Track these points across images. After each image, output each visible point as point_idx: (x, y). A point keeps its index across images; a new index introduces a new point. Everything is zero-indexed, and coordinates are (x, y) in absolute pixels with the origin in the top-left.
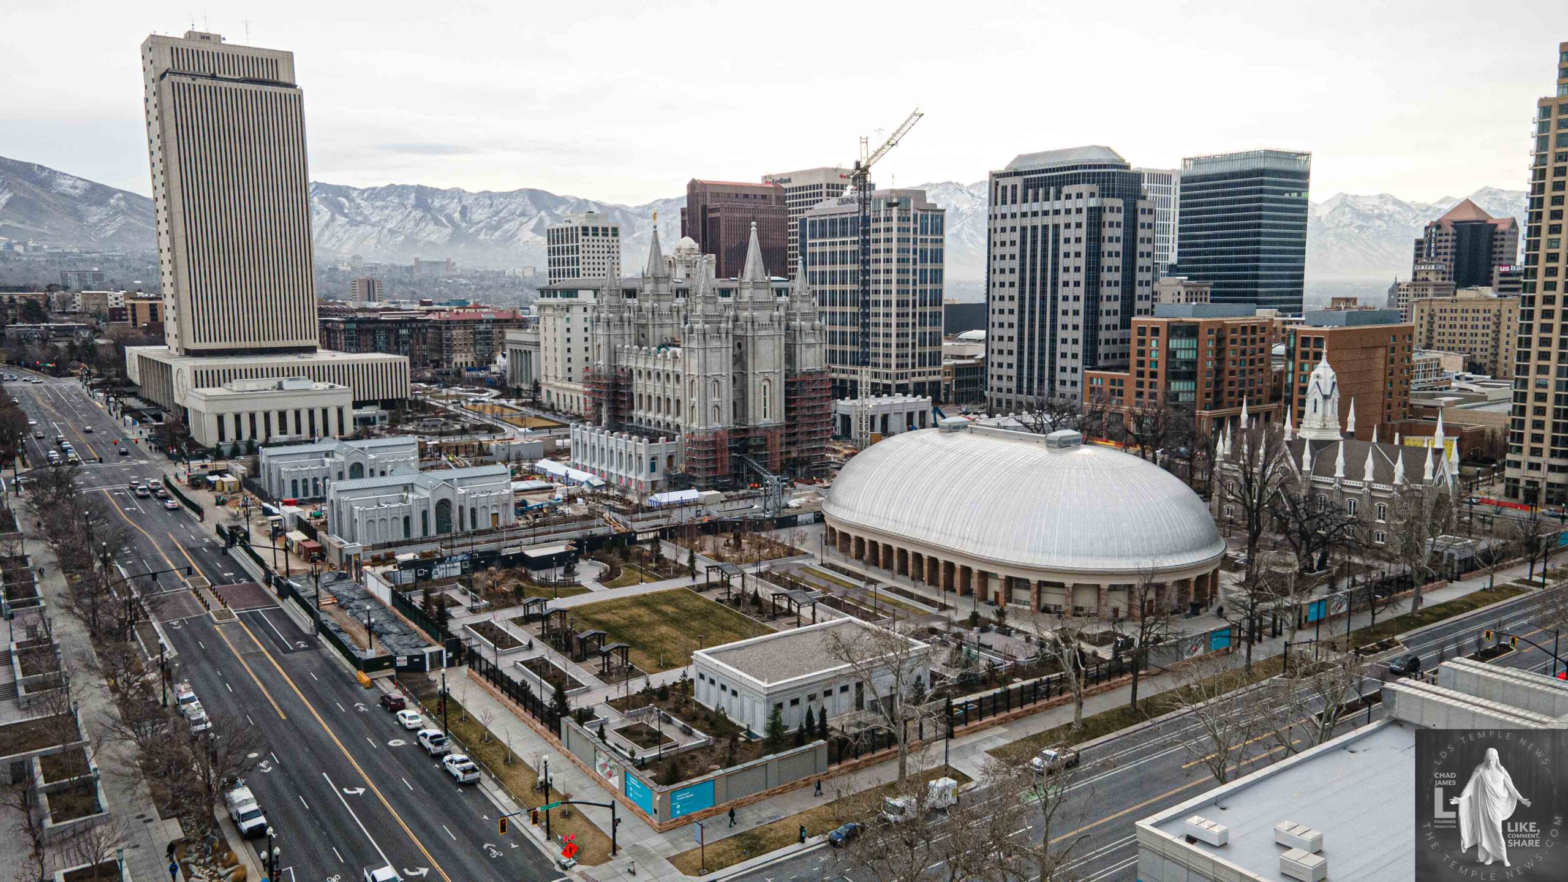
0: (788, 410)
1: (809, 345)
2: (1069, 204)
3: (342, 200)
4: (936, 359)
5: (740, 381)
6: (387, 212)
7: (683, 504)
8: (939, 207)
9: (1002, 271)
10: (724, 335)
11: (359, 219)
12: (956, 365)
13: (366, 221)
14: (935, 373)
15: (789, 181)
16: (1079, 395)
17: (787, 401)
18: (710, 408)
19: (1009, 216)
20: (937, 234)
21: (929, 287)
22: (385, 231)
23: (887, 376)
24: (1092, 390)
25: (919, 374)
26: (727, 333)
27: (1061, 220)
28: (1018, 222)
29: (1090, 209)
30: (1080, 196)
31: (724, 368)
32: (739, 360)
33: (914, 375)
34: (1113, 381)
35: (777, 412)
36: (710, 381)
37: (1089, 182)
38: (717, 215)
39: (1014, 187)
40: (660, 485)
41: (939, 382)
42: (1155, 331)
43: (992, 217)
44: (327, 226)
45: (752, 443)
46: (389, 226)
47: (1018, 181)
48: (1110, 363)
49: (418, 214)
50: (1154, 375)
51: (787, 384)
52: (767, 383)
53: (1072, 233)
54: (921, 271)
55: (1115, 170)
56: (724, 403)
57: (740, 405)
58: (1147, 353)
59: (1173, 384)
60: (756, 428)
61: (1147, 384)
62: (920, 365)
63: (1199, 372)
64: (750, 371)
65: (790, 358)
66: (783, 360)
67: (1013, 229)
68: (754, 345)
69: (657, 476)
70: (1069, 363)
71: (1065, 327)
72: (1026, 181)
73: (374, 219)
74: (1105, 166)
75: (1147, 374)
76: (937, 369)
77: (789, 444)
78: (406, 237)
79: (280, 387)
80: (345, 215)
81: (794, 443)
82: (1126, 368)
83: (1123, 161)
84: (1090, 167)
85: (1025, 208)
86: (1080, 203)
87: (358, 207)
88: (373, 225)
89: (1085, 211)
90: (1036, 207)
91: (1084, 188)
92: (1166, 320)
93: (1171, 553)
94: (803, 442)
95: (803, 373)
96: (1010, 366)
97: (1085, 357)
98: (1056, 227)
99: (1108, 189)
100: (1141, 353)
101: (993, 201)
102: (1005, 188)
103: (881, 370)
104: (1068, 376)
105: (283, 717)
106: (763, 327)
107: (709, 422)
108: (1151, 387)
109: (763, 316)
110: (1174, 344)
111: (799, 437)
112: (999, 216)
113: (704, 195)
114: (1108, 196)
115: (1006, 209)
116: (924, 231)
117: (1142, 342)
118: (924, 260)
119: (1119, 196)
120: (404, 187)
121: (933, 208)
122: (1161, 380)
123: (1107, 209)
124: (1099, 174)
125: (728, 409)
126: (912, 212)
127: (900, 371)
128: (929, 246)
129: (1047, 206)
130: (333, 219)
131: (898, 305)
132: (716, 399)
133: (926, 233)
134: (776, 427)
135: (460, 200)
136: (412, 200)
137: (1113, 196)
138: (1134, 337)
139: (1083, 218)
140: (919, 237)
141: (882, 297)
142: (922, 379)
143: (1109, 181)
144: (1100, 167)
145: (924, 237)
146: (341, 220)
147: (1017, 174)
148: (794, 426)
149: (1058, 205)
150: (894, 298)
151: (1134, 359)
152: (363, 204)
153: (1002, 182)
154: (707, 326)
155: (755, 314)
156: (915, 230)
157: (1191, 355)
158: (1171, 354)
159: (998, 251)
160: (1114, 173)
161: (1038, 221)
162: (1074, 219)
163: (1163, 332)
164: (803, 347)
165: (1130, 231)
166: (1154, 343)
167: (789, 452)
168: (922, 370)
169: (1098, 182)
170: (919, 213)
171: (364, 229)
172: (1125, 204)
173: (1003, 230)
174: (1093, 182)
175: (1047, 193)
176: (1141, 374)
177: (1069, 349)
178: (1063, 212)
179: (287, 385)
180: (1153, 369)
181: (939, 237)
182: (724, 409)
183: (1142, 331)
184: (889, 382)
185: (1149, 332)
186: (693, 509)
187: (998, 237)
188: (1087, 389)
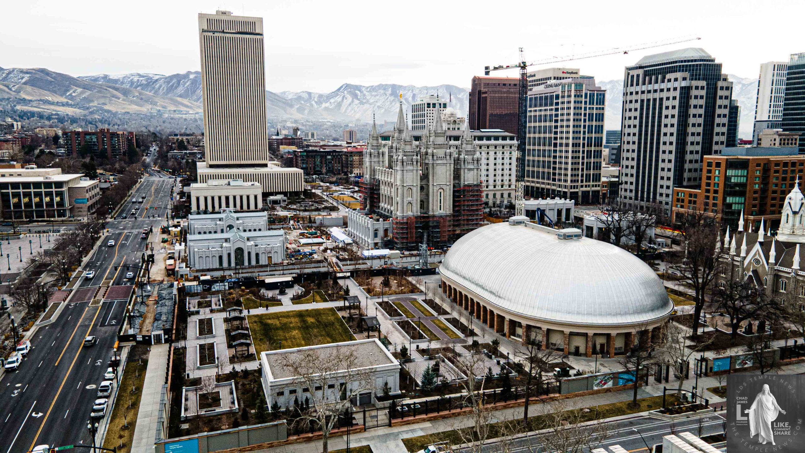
0: (454, 206)
1: (470, 170)
2: (670, 85)
3: (358, 92)
4: (597, 178)
5: (424, 189)
6: (378, 97)
7: (379, 257)
8: (602, 89)
9: (629, 126)
10: (415, 163)
11: (364, 101)
12: (611, 182)
13: (367, 102)
14: (596, 186)
15: (534, 76)
16: (670, 203)
17: (454, 201)
18: (405, 204)
19: (634, 93)
20: (600, 104)
21: (594, 135)
22: (376, 107)
23: (566, 187)
24: (678, 200)
25: (586, 186)
26: (417, 162)
27: (664, 95)
28: (639, 97)
29: (682, 88)
30: (676, 80)
31: (415, 181)
32: (425, 177)
33: (582, 186)
34: (691, 195)
35: (448, 207)
36: (406, 189)
37: (683, 71)
38: (486, 95)
39: (638, 76)
40: (379, 245)
41: (598, 191)
42: (718, 165)
43: (625, 94)
44: (350, 104)
45: (431, 224)
46: (378, 104)
47: (641, 72)
48: (692, 183)
49: (392, 98)
50: (716, 192)
51: (454, 191)
52: (442, 191)
53: (670, 103)
54: (589, 126)
55: (702, 63)
56: (415, 201)
57: (424, 204)
58: (712, 178)
59: (728, 198)
60: (434, 216)
61: (711, 198)
62: (586, 181)
63: (748, 192)
64: (431, 183)
65: (457, 175)
66: (452, 177)
67: (636, 101)
68: (433, 168)
69: (378, 240)
70: (665, 183)
71: (663, 161)
72: (645, 71)
73: (371, 101)
74: (695, 61)
75: (712, 191)
76: (597, 183)
77: (454, 226)
78: (386, 110)
79: (229, 184)
80: (359, 100)
81: (458, 225)
82: (699, 187)
83: (710, 56)
84: (685, 61)
85: (644, 88)
86: (677, 84)
87: (364, 95)
88: (370, 104)
89: (679, 89)
90: (650, 87)
91: (679, 75)
92: (725, 157)
93: (616, 315)
94: (464, 225)
95: (465, 186)
96: (631, 183)
97: (674, 179)
98: (661, 99)
99: (696, 75)
100: (709, 178)
101: (626, 85)
102: (633, 76)
103: (562, 183)
104: (664, 191)
105: (56, 364)
106: (441, 158)
107: (405, 211)
108: (714, 200)
109: (440, 152)
110: (730, 173)
111: (462, 222)
112: (629, 94)
113: (480, 84)
114: (696, 79)
115: (633, 89)
116: (591, 102)
117: (709, 171)
118: (591, 119)
119: (703, 79)
120: (386, 85)
121: (599, 90)
122: (720, 195)
123: (694, 88)
124: (690, 65)
125: (417, 204)
126: (584, 92)
127: (573, 184)
128: (595, 112)
129: (657, 87)
130: (353, 101)
131: (573, 146)
132: (410, 199)
133: (593, 104)
134: (447, 216)
135: (412, 91)
136: (390, 91)
137: (699, 79)
138: (705, 168)
139: (677, 94)
140: (588, 106)
141: (564, 141)
142: (588, 189)
143: (697, 70)
144: (692, 61)
145: (591, 106)
146: (356, 102)
147: (641, 67)
148: (458, 216)
149: (663, 86)
150: (571, 142)
151: (704, 181)
152: (367, 93)
153: (632, 73)
154: (405, 158)
155: (435, 151)
156: (586, 103)
157: (743, 180)
158: (727, 179)
159: (628, 114)
160: (700, 65)
161: (651, 96)
162: (672, 94)
163: (723, 165)
164: (466, 170)
165: (711, 101)
166: (717, 172)
167: (455, 231)
168: (588, 184)
169: (690, 70)
170: (589, 92)
171: (366, 106)
172: (707, 84)
173: (631, 102)
174: (686, 71)
175: (657, 79)
176: (708, 191)
177: (665, 174)
178: (665, 90)
179: (232, 183)
180: (716, 188)
181: (601, 106)
182: (414, 205)
183: (710, 164)
184: (566, 190)
185: (714, 165)
186: (383, 261)
187: (628, 106)
188: (675, 199)
